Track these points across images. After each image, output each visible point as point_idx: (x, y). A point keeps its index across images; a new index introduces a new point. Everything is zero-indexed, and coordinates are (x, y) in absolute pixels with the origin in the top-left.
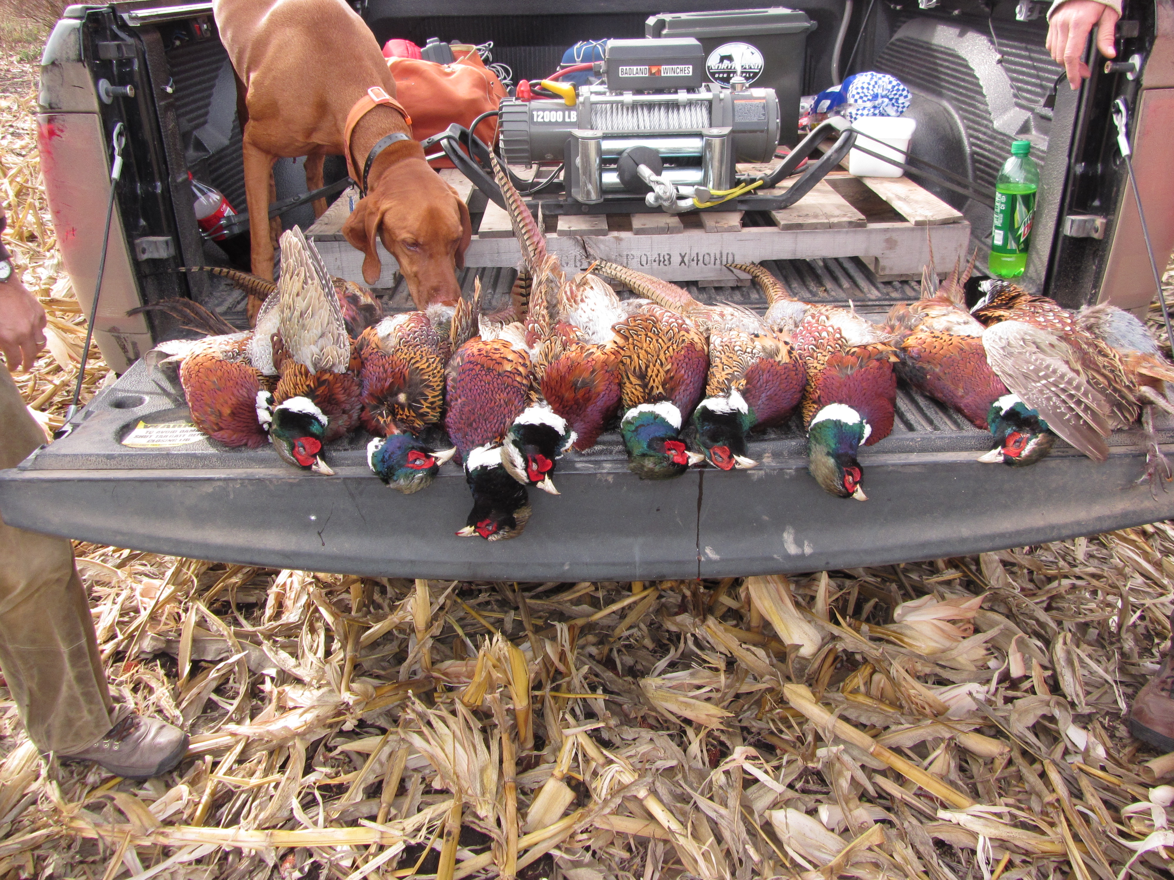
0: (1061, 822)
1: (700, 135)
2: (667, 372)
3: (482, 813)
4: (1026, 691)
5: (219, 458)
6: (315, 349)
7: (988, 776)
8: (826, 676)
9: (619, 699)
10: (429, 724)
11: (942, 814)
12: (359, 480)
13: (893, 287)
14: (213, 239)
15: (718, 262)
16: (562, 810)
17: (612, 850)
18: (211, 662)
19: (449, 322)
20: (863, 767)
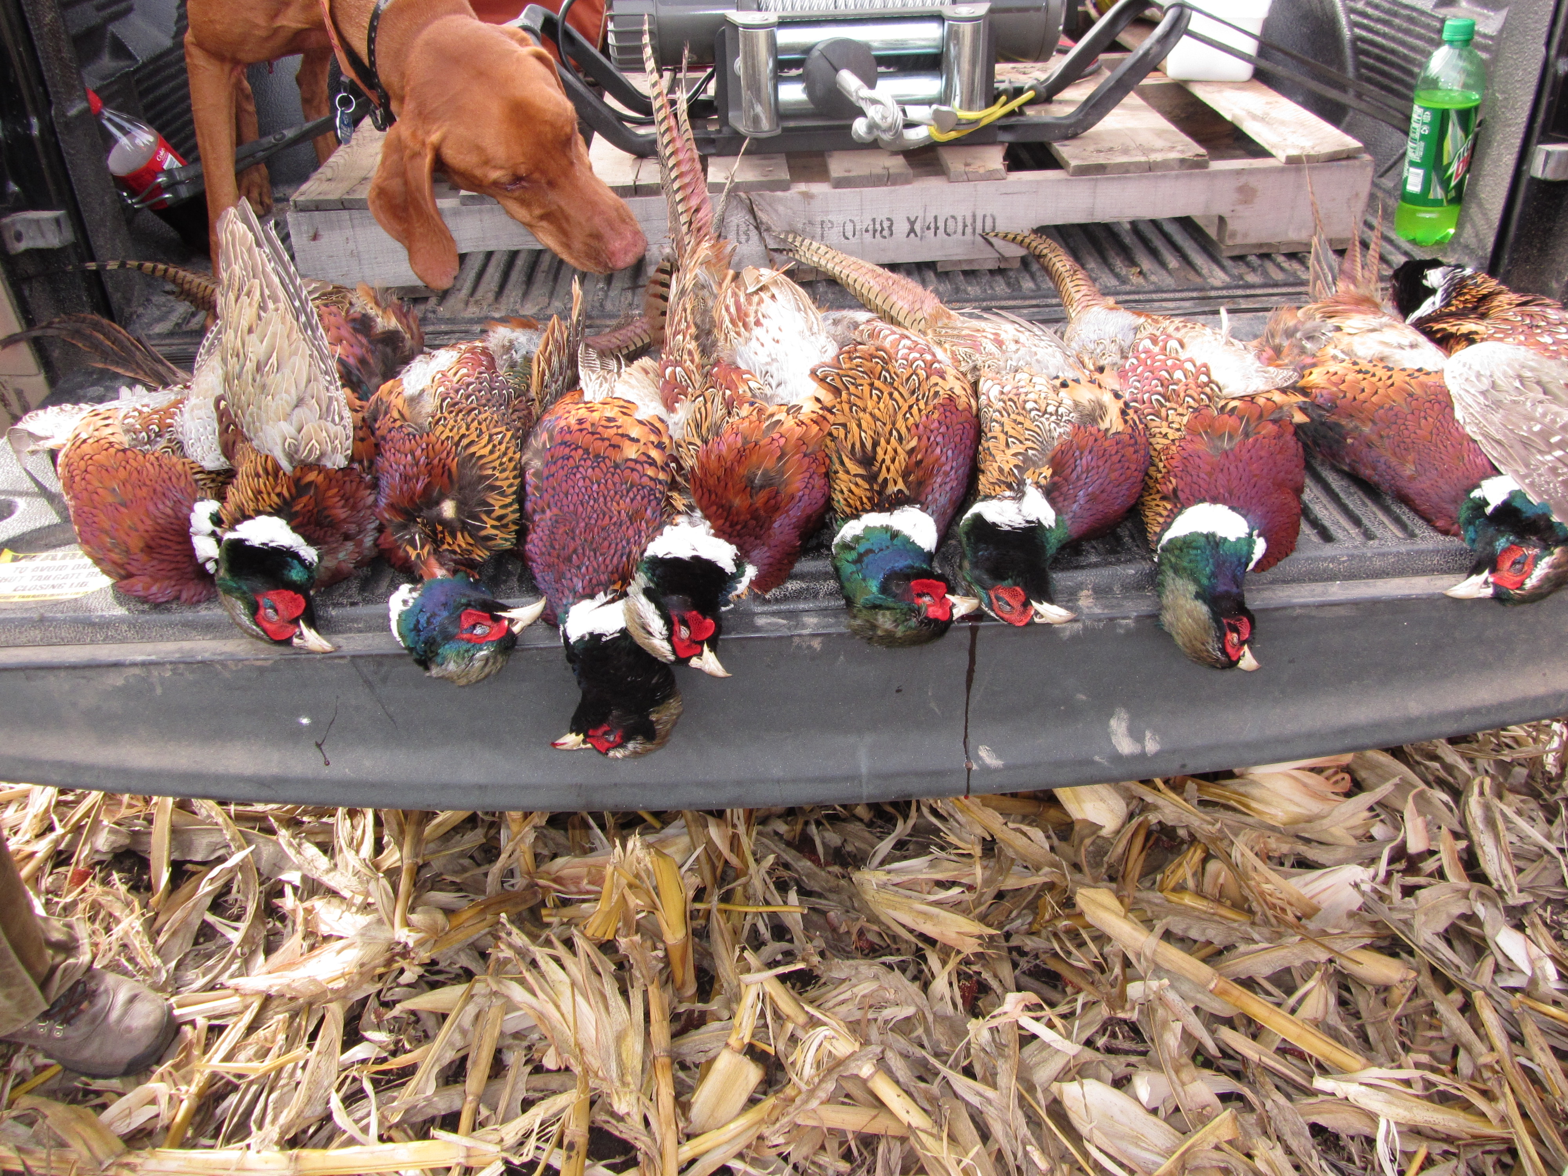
0: (1504, 1094)
1: (938, 18)
2: (911, 452)
3: (621, 1106)
4: (1431, 875)
5: (132, 625)
6: (287, 428)
7: (1383, 1013)
8: (1135, 865)
9: (821, 903)
10: (534, 963)
11: (1320, 1083)
12: (379, 659)
13: (1248, 265)
14: (151, 208)
15: (969, 230)
16: (744, 1098)
17: (824, 1159)
18: (203, 863)
19: (528, 359)
20: (1197, 1010)
